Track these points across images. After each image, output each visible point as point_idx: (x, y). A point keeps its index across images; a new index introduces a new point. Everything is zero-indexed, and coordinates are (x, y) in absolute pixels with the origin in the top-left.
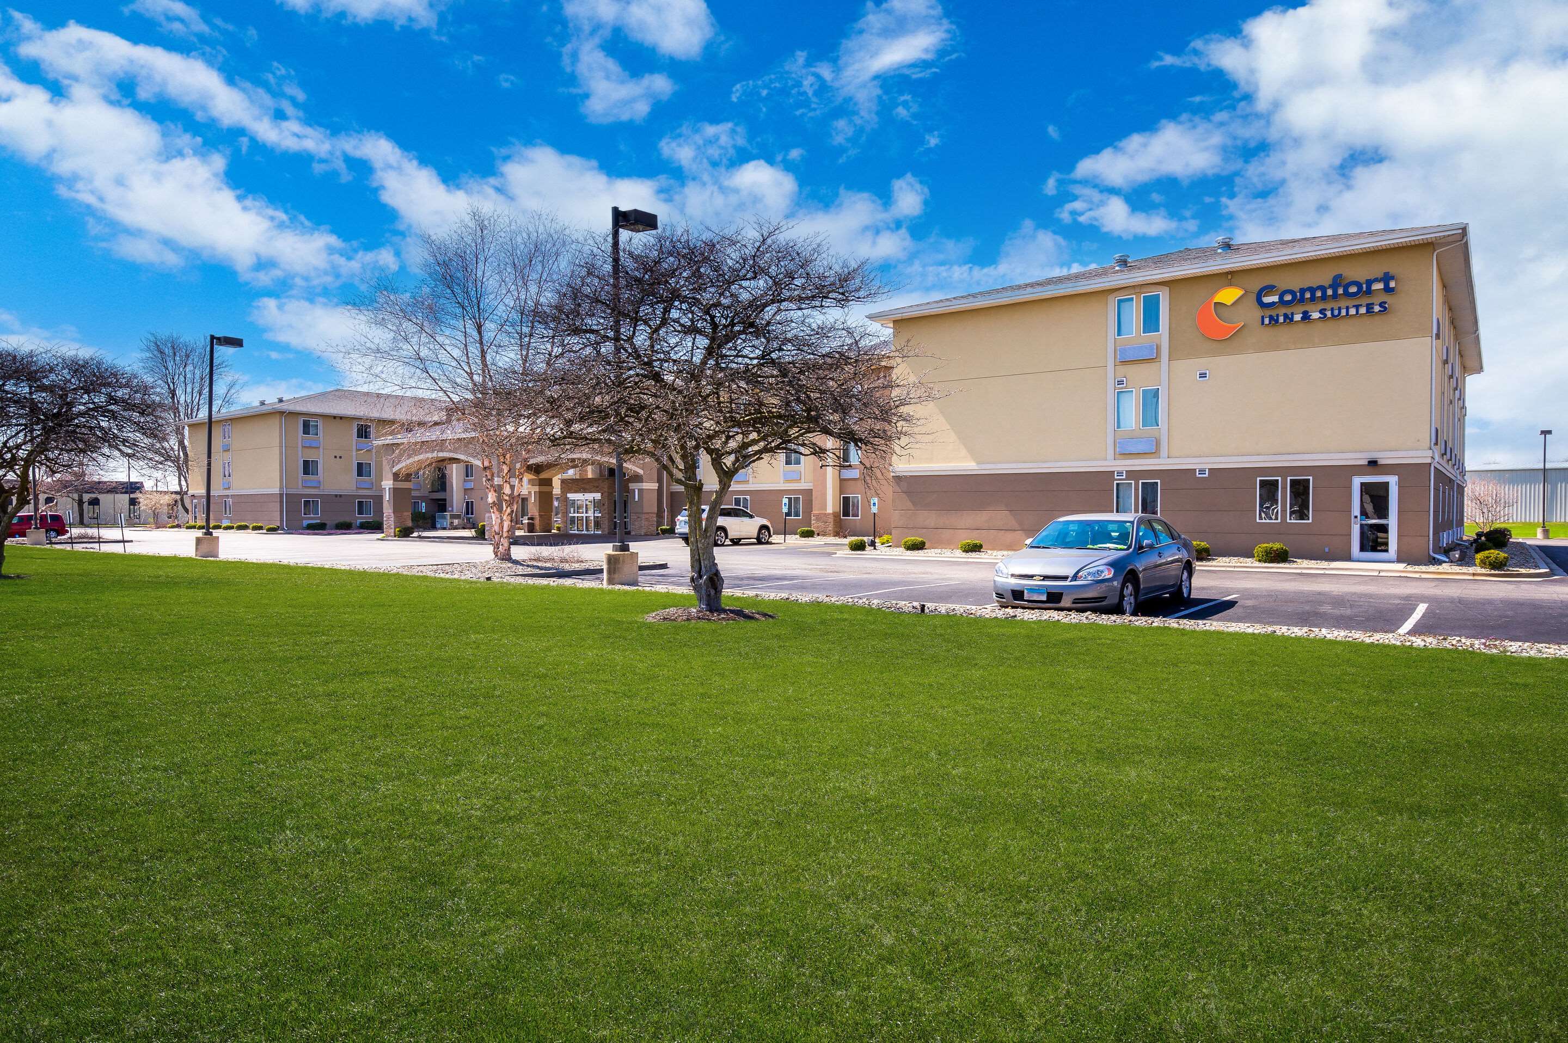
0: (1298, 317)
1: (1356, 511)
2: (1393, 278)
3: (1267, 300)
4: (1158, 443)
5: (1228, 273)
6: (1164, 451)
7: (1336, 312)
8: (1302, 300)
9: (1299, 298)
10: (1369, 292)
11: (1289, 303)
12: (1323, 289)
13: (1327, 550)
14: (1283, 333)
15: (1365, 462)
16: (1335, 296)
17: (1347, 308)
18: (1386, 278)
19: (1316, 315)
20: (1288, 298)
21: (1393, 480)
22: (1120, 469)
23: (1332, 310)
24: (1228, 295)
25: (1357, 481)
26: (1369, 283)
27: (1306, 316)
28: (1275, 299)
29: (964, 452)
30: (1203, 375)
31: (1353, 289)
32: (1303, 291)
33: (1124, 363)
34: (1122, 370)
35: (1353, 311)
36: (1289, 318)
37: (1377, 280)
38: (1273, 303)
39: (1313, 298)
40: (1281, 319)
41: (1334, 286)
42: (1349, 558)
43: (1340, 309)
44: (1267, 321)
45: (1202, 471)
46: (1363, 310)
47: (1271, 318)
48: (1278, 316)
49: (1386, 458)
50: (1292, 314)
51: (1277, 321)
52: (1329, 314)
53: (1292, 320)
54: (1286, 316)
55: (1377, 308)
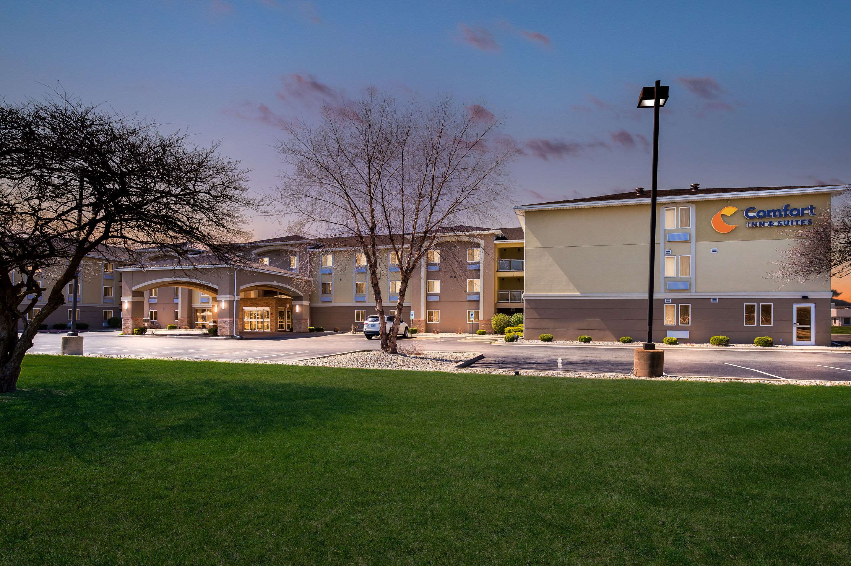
0: (767, 224)
1: (795, 320)
2: (815, 208)
3: (751, 214)
4: (690, 285)
5: (728, 200)
6: (693, 289)
7: (786, 223)
9: (767, 214)
10: (803, 214)
11: (761, 217)
13: (781, 340)
14: (757, 232)
15: (800, 297)
16: (786, 215)
17: (792, 221)
18: (812, 208)
19: (776, 224)
20: (761, 214)
21: (812, 306)
22: (668, 298)
23: (785, 222)
24: (729, 211)
25: (795, 306)
26: (803, 210)
27: (771, 224)
28: (755, 214)
29: (572, 287)
30: (714, 251)
31: (795, 212)
32: (769, 211)
33: (670, 242)
34: (669, 245)
35: (794, 223)
36: (762, 224)
37: (806, 209)
38: (754, 217)
39: (775, 216)
40: (758, 225)
41: (786, 210)
42: (791, 344)
43: (788, 221)
44: (750, 225)
45: (715, 300)
46: (800, 223)
47: (753, 224)
48: (756, 223)
49: (811, 295)
50: (764, 222)
51: (756, 225)
52: (782, 223)
53: (763, 225)
54: (760, 223)
55: (806, 223)
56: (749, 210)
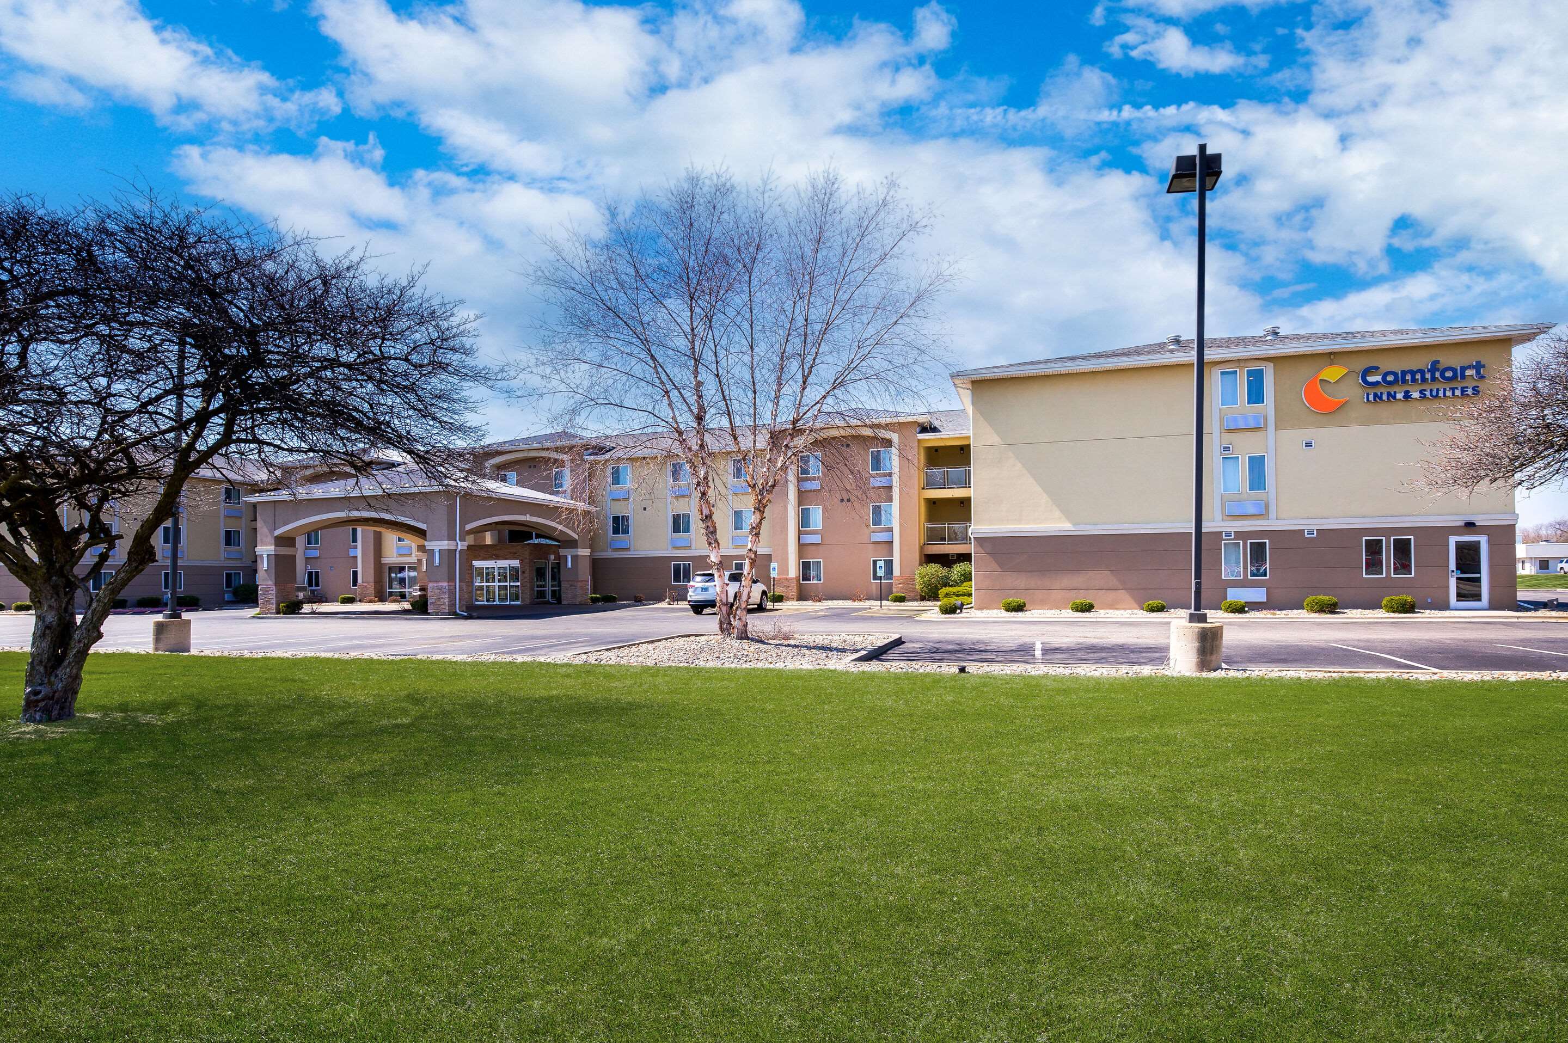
0: (1400, 396)
1: (1453, 566)
2: (1484, 366)
3: (1371, 379)
4: (1267, 506)
5: (1331, 354)
6: (1273, 514)
7: (1434, 394)
8: (1404, 381)
9: (1400, 378)
10: (1463, 377)
11: (1390, 383)
12: (1422, 372)
13: (1429, 601)
14: (1384, 410)
15: (1462, 524)
16: (1434, 379)
17: (1445, 390)
18: (1478, 366)
19: (1416, 395)
20: (1390, 378)
21: (1483, 540)
22: (1228, 530)
24: (1333, 373)
25: (1453, 541)
26: (1463, 369)
27: (1407, 396)
28: (1378, 378)
29: (1057, 513)
30: (1309, 445)
31: (1449, 374)
32: (1404, 373)
33: (1229, 430)
34: (1228, 437)
35: (1449, 393)
36: (1391, 396)
37: (1469, 367)
38: (1377, 383)
39: (1414, 380)
40: (1385, 397)
41: (1433, 370)
42: (1447, 607)
44: (1371, 398)
45: (1311, 532)
46: (1458, 392)
47: (1375, 395)
48: (1382, 393)
49: (1480, 521)
50: (1395, 393)
51: (1381, 398)
52: (1428, 393)
53: (1394, 397)
54: (1389, 394)
55: (1470, 392)
56: (1367, 372)
